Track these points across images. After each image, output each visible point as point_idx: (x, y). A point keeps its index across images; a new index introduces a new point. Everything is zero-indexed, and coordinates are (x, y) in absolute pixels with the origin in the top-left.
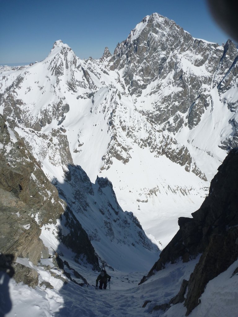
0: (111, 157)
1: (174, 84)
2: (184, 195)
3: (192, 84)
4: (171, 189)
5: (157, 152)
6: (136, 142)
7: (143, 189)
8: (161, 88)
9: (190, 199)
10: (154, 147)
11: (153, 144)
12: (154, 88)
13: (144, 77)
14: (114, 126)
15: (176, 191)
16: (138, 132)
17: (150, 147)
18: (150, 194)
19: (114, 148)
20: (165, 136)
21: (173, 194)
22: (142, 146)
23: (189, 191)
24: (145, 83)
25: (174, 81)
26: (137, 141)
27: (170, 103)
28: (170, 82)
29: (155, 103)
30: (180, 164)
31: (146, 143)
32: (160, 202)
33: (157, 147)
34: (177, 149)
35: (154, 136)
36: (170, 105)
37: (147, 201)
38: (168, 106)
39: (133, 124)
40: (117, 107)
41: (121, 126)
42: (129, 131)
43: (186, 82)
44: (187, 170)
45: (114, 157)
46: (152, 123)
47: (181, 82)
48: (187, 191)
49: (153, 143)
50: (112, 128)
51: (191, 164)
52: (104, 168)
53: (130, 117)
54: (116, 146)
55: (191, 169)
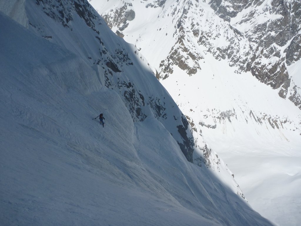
0: (173, 64)
1: (271, 11)
2: (274, 127)
3: (296, 12)
4: (254, 117)
5: (239, 67)
6: (211, 52)
7: (211, 110)
8: (254, 16)
9: (283, 134)
10: (235, 59)
11: (235, 56)
12: (246, 16)
13: (235, 4)
14: (182, 28)
15: (262, 120)
16: (215, 39)
17: (230, 59)
18: (221, 118)
19: (178, 52)
20: (253, 46)
21: (257, 124)
22: (218, 56)
23: (283, 124)
24: (235, 11)
25: (271, 7)
26: (212, 50)
27: (264, 32)
28: (267, 8)
29: (246, 32)
30: (271, 86)
31: (225, 54)
32: (234, 130)
33: (240, 60)
34: (270, 64)
35: (238, 46)
36: (264, 36)
37: (214, 127)
38: (261, 37)
39: (209, 29)
40: (190, 8)
41: (193, 30)
42: (203, 37)
43: (288, 9)
44: (281, 95)
45: (176, 65)
46: (237, 34)
47: (280, 8)
48: (278, 123)
49: (235, 54)
50: (180, 30)
51: (289, 88)
52: (160, 77)
53: (207, 20)
54: (180, 50)
55: (288, 95)
